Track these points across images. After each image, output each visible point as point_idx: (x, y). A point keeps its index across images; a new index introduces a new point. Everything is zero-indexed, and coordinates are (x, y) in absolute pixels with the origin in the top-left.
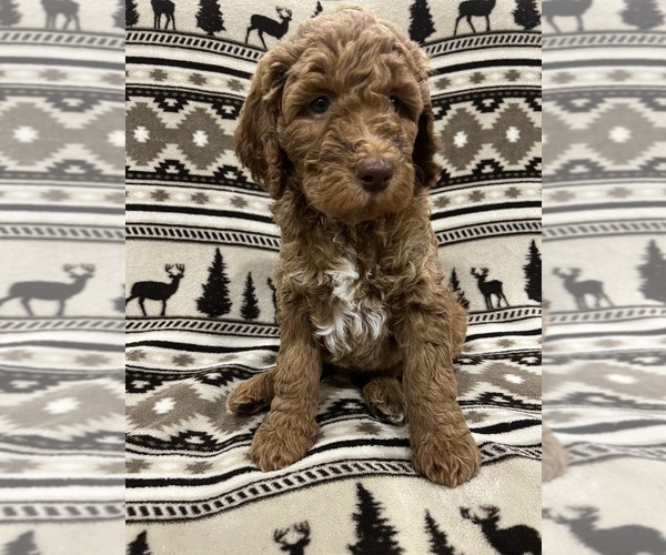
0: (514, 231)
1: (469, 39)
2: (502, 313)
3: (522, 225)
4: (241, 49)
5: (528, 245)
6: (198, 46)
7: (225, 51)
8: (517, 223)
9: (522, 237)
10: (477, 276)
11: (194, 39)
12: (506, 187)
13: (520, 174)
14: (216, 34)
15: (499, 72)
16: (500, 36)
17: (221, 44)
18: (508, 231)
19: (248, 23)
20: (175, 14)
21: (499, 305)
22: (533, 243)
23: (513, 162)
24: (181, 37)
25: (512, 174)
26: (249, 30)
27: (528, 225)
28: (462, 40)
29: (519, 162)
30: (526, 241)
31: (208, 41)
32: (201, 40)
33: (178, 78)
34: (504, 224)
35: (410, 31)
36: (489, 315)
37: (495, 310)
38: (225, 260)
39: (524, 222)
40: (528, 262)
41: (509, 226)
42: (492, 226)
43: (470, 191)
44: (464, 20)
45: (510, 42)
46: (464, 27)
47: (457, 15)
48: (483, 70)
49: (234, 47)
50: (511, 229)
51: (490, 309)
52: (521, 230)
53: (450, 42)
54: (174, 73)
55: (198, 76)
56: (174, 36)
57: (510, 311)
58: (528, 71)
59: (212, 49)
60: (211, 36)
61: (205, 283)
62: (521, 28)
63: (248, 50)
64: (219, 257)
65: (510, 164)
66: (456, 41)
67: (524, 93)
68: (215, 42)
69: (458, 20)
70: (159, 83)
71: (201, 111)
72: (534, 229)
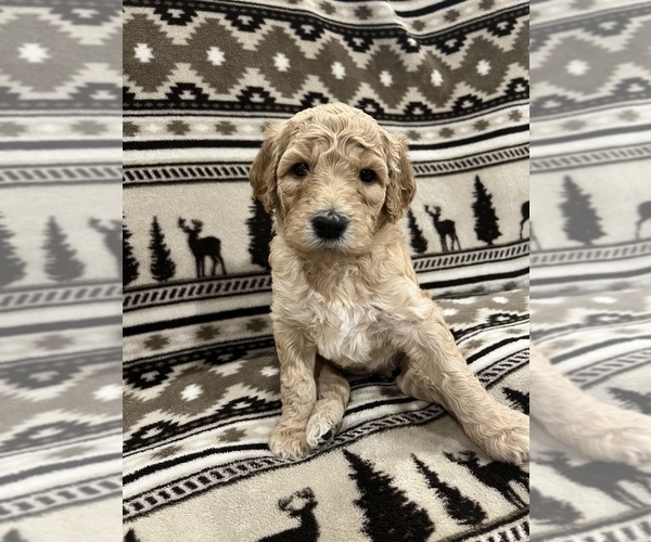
0: (457, 169)
2: (455, 256)
3: (463, 163)
5: (473, 182)
8: (458, 161)
9: (466, 175)
10: (432, 215)
12: (439, 128)
13: (448, 115)
18: (451, 170)
21: (452, 248)
22: (477, 179)
23: (440, 104)
25: (442, 116)
27: (469, 162)
30: (469, 178)
34: (446, 163)
36: (443, 258)
37: (449, 254)
39: (464, 160)
40: (475, 200)
41: (450, 165)
50: (453, 167)
51: (445, 251)
52: (463, 168)
57: (461, 255)
65: (437, 107)
72: (475, 165)
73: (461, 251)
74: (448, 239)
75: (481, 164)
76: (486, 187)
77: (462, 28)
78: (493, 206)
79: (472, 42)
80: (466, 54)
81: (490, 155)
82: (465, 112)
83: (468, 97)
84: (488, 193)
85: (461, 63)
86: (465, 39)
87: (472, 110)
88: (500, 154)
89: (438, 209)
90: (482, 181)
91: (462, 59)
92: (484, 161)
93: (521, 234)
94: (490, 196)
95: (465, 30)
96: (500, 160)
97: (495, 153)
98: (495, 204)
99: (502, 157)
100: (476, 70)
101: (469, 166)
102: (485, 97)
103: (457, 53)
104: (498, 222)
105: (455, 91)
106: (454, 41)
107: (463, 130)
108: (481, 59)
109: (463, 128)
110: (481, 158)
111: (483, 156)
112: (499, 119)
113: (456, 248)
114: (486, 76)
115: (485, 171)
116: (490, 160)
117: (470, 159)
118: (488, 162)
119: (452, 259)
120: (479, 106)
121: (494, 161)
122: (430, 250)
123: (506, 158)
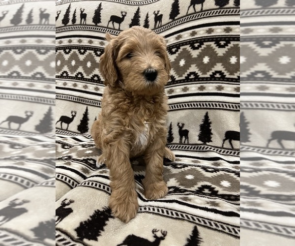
1: (192, 15)
2: (184, 146)
4: (105, 29)
5: (204, 114)
6: (92, 30)
7: (100, 31)
9: (202, 110)
10: (179, 127)
11: (91, 27)
12: (199, 85)
13: (207, 79)
14: (98, 24)
15: (203, 30)
16: (206, 12)
17: (99, 28)
18: (196, 107)
19: (109, 19)
20: (87, 18)
21: (185, 142)
22: (207, 113)
23: (204, 73)
24: (87, 26)
25: (203, 79)
26: (109, 22)
28: (189, 16)
29: (207, 73)
30: (204, 112)
31: (95, 27)
32: (93, 27)
33: (85, 42)
34: (195, 103)
35: (170, 15)
36: (179, 145)
38: (89, 112)
40: (202, 123)
41: (197, 104)
42: (189, 103)
43: (183, 87)
44: (192, 7)
45: (211, 15)
46: (191, 10)
47: (189, 5)
48: (196, 30)
49: (103, 29)
50: (198, 106)
51: (181, 143)
53: (184, 18)
54: (84, 40)
55: (91, 40)
56: (85, 26)
57: (187, 146)
58: (218, 28)
59: (96, 30)
60: (96, 25)
61: (82, 119)
62: (218, 7)
63: (108, 29)
64: (87, 110)
65: (202, 74)
66: (187, 17)
67: (215, 39)
68: (97, 27)
69: (189, 7)
70: (80, 44)
71: (90, 53)
72: (208, 107)
73: (188, 144)
74: (184, 139)
75: (212, 107)
76: (210, 118)
77: (231, 37)
78: (210, 128)
79: (233, 46)
80: (227, 50)
81: (217, 103)
82: (215, 79)
83: (220, 72)
84: (209, 121)
85: (224, 54)
86: (230, 43)
87: (219, 79)
88: (222, 105)
89: (183, 125)
90: (209, 115)
91: (225, 52)
92: (213, 106)
93: (223, 145)
94: (210, 123)
95: (231, 39)
96: (222, 107)
97: (220, 104)
98: (212, 127)
99: (223, 107)
100: (230, 60)
101: (205, 107)
102: (228, 75)
103: (224, 49)
104: (212, 136)
105: (215, 66)
106: (224, 42)
107: (210, 88)
108: (233, 56)
109: (211, 87)
110: (212, 104)
111: (214, 103)
112: (229, 88)
113: (186, 142)
114: (233, 64)
115: (212, 111)
116: (216, 106)
117: (207, 103)
118: (215, 107)
119: (183, 146)
120: (223, 78)
121: (218, 107)
122: (174, 141)
123: (225, 107)
